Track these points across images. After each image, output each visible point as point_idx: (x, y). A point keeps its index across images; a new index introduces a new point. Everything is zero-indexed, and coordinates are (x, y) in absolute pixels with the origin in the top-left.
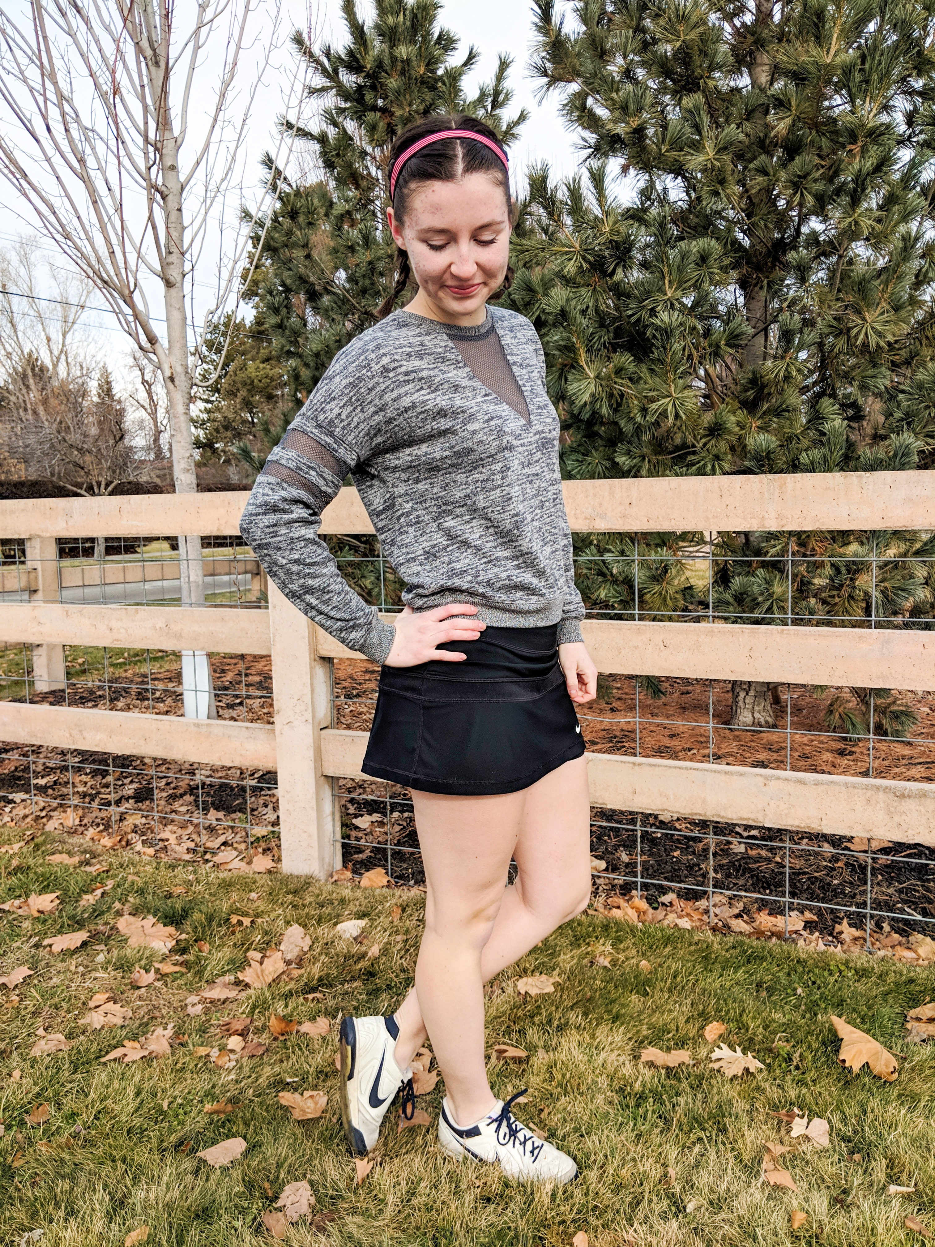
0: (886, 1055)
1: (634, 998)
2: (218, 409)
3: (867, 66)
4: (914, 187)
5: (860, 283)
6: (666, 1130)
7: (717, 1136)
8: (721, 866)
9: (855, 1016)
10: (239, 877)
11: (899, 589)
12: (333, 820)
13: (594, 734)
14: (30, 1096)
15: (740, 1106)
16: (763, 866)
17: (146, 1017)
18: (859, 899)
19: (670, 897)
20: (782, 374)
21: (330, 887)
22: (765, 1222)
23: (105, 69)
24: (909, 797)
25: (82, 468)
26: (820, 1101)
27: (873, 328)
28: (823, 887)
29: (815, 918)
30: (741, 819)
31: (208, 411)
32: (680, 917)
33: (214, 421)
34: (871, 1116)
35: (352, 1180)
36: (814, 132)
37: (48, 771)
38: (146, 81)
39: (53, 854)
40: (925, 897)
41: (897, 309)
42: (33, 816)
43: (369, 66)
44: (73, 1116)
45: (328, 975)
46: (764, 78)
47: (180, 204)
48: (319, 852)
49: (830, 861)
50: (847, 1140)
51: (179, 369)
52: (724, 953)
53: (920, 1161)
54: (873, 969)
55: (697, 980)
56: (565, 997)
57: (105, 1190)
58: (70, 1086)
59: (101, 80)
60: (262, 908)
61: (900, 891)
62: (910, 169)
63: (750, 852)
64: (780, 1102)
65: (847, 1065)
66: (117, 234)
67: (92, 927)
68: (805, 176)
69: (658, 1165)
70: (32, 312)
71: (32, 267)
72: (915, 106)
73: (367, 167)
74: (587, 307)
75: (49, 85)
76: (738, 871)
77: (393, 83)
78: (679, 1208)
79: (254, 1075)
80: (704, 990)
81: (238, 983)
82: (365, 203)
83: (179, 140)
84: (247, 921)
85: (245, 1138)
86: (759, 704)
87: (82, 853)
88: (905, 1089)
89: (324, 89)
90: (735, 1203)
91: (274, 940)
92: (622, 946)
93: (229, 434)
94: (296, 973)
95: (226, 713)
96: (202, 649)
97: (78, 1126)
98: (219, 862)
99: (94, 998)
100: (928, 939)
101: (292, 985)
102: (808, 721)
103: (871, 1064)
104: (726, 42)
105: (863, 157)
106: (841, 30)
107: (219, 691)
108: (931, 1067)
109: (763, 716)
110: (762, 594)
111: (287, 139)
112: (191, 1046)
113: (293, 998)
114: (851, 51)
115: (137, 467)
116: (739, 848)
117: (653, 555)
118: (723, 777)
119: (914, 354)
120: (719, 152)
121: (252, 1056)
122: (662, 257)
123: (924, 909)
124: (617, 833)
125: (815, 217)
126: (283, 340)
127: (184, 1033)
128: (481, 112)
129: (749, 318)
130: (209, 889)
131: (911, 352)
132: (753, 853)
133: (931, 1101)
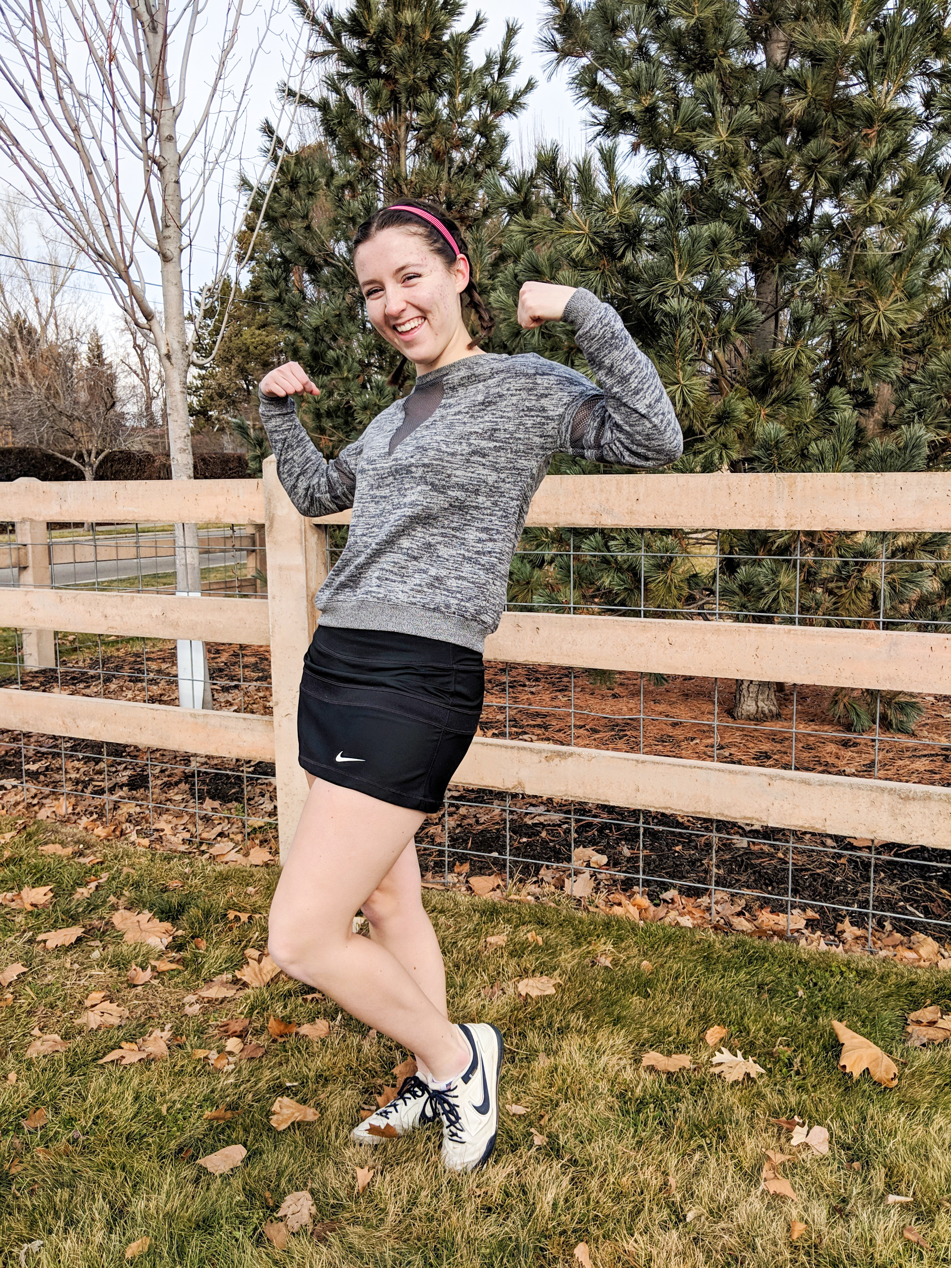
0: (886, 1061)
1: (635, 999)
2: (213, 376)
3: (885, 47)
4: (931, 171)
5: (874, 271)
6: (666, 1137)
7: (718, 1143)
8: (723, 862)
9: (855, 1019)
10: (236, 870)
11: (907, 580)
13: (596, 722)
14: (26, 1100)
15: (741, 1112)
16: (766, 862)
17: (144, 1017)
18: (861, 896)
19: (672, 893)
20: (792, 362)
22: (764, 1232)
23: (100, 33)
24: (914, 799)
25: (72, 436)
26: (821, 1109)
27: (885, 317)
28: (826, 884)
29: (817, 916)
30: (745, 818)
31: (201, 378)
32: (681, 915)
33: (208, 388)
34: (871, 1124)
35: (353, 1188)
36: (830, 116)
37: (39, 756)
38: (143, 49)
39: (46, 843)
40: (926, 895)
41: (910, 296)
42: (24, 804)
43: (372, 31)
44: (70, 1121)
46: (779, 55)
47: (178, 176)
49: (833, 858)
50: (847, 1147)
51: (176, 346)
52: (725, 953)
53: (919, 1170)
54: (875, 970)
55: (698, 982)
56: (565, 998)
57: (104, 1198)
58: (67, 1089)
59: (96, 45)
60: (259, 903)
61: (902, 889)
62: (927, 154)
63: (752, 847)
64: (780, 1108)
65: (847, 1071)
66: (112, 207)
67: (87, 922)
68: (820, 160)
69: (659, 1174)
70: (19, 273)
71: (20, 225)
72: (933, 88)
73: (369, 136)
75: (42, 49)
76: (740, 867)
77: (397, 49)
78: (680, 1218)
79: (253, 1079)
80: (706, 992)
81: (236, 981)
82: (366, 174)
83: (178, 109)
84: (244, 917)
85: (245, 1146)
86: (763, 693)
87: (76, 843)
88: (904, 1096)
89: (325, 54)
90: (735, 1213)
92: (623, 945)
93: (223, 402)
95: (222, 697)
96: (199, 639)
97: (76, 1132)
98: (215, 854)
99: (90, 996)
100: (930, 939)
101: (290, 985)
102: (812, 710)
103: (871, 1070)
104: (740, 17)
105: (879, 142)
106: (859, 11)
107: (214, 673)
108: (930, 1073)
109: (767, 705)
110: (768, 584)
111: (290, 108)
112: (189, 1048)
113: (293, 998)
114: (869, 29)
115: (129, 435)
116: (741, 842)
117: (658, 543)
118: (727, 776)
119: (927, 343)
120: (732, 133)
121: (251, 1059)
122: (672, 241)
123: (925, 907)
124: (619, 827)
125: (827, 201)
126: (282, 314)
127: (182, 1035)
128: (488, 80)
129: (758, 303)
130: (206, 882)
131: (923, 340)
132: (756, 848)
133: (931, 1108)
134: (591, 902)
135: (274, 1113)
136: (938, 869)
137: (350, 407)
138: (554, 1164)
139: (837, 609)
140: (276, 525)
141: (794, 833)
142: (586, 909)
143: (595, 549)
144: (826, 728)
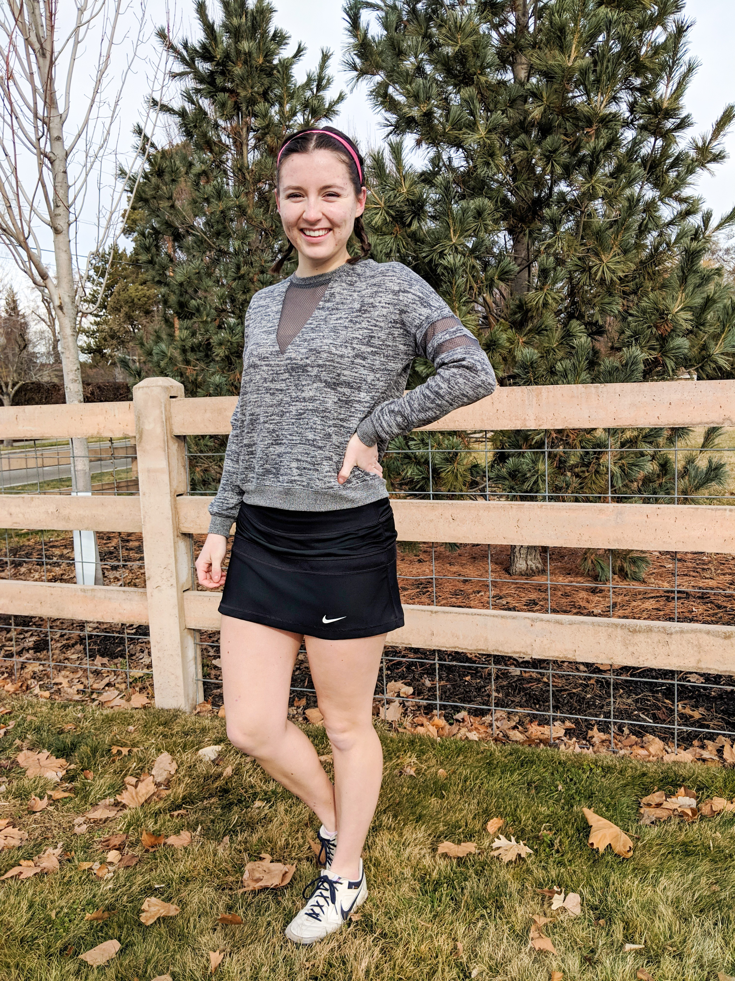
0: (624, 837)
1: (433, 800)
2: (106, 322)
3: (598, 68)
4: (636, 159)
5: (598, 233)
6: (456, 910)
7: (496, 913)
8: (501, 687)
9: (601, 805)
10: (119, 713)
11: (633, 465)
12: (196, 663)
15: (514, 886)
16: (534, 685)
17: (41, 838)
18: (605, 709)
19: (463, 714)
20: (541, 302)
21: (193, 718)
24: (640, 632)
26: (575, 879)
27: (608, 267)
28: (579, 701)
29: (573, 726)
30: (516, 652)
31: (97, 324)
32: (470, 731)
33: (103, 331)
34: (612, 888)
35: (207, 968)
36: (560, 117)
38: (34, 67)
40: (654, 704)
41: (625, 252)
43: (218, 57)
45: (191, 794)
46: (523, 74)
47: (66, 168)
48: (185, 690)
49: (585, 680)
50: (594, 908)
51: (67, 300)
52: (503, 759)
53: (649, 923)
54: (616, 766)
55: (482, 784)
60: (138, 739)
61: (636, 701)
62: (634, 146)
63: (524, 674)
64: (544, 881)
65: (595, 847)
66: (13, 191)
68: (555, 151)
69: (450, 940)
72: (635, 98)
73: (219, 135)
74: (391, 251)
76: (515, 691)
77: (238, 70)
78: (466, 974)
79: (128, 884)
80: (488, 791)
81: (117, 804)
82: (219, 164)
83: (64, 116)
84: (125, 751)
85: (119, 940)
86: (531, 554)
88: (638, 864)
89: (181, 75)
90: (509, 967)
91: (147, 766)
92: (424, 757)
93: (115, 342)
94: (164, 793)
95: (111, 575)
96: (90, 529)
98: (103, 701)
100: (657, 739)
101: (160, 805)
102: (568, 566)
103: (613, 845)
104: (493, 46)
105: (597, 138)
106: (578, 42)
107: (103, 556)
108: (657, 845)
109: (534, 563)
110: (530, 471)
111: (153, 114)
112: (76, 862)
113: (162, 816)
114: (587, 55)
115: (39, 370)
116: (515, 671)
117: (446, 442)
118: (500, 620)
119: (639, 286)
120: (488, 132)
121: (127, 867)
122: (448, 212)
123: (654, 714)
124: (422, 665)
125: (563, 181)
126: (154, 273)
127: (71, 851)
128: (308, 94)
129: (516, 258)
130: (95, 724)
131: (636, 284)
132: (527, 675)
133: (658, 873)
134: (401, 725)
135: (143, 911)
136: (663, 684)
137: (209, 344)
138: (368, 938)
139: (582, 488)
140: (144, 437)
141: (555, 662)
142: (396, 730)
143: (399, 448)
144: (579, 579)
